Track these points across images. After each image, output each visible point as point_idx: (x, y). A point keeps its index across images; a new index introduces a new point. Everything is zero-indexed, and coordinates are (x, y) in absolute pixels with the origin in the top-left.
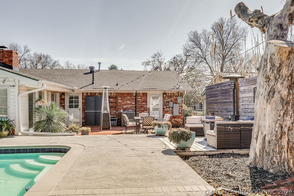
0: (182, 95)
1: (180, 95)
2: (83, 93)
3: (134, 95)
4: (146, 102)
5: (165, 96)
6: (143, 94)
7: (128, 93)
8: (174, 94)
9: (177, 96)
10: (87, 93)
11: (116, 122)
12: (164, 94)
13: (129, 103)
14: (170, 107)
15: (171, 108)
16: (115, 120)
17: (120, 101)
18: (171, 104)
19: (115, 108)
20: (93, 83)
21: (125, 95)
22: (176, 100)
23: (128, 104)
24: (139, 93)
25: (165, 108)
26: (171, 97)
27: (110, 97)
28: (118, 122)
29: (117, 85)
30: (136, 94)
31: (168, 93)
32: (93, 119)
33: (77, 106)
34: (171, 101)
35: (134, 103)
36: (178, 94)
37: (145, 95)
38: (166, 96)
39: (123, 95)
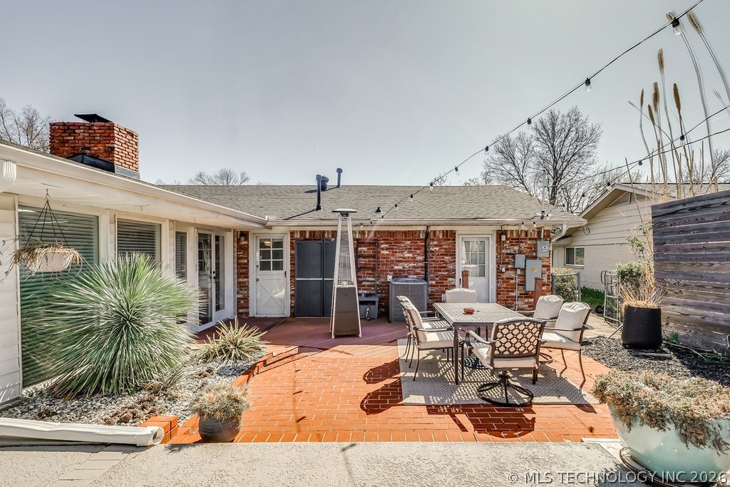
0: (549, 236)
1: (544, 236)
2: (292, 233)
3: (422, 236)
4: (453, 255)
5: (503, 238)
6: (446, 233)
7: (405, 233)
8: (526, 233)
9: (535, 239)
10: (303, 233)
11: (375, 309)
12: (500, 233)
13: (408, 258)
14: (516, 269)
15: (519, 272)
16: (373, 303)
17: (385, 252)
18: (520, 261)
19: (374, 269)
20: (319, 208)
21: (399, 237)
22: (534, 249)
23: (406, 260)
24: (435, 232)
25: (504, 270)
26: (518, 240)
27: (359, 243)
28: (380, 306)
29: (378, 211)
30: (427, 234)
31: (512, 232)
32: (316, 298)
33: (278, 266)
34: (520, 252)
35: (421, 258)
36: (539, 233)
37: (450, 236)
38: (507, 239)
39: (391, 237)
